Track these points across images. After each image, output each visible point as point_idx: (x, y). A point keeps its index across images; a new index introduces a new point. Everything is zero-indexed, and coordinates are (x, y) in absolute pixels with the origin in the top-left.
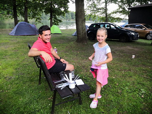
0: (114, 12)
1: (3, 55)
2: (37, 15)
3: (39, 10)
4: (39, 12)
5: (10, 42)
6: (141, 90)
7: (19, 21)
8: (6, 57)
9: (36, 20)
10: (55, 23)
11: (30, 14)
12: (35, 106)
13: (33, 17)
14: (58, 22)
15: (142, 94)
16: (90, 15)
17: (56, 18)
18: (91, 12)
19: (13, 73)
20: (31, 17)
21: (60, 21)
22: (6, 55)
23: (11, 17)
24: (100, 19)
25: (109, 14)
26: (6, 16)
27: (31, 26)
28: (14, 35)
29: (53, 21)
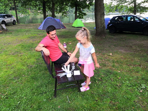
0: (145, 1)
1: (30, 47)
2: (64, 9)
3: (65, 4)
4: (65, 6)
5: (37, 36)
6: (142, 85)
7: (47, 16)
8: (32, 49)
9: (63, 14)
10: (80, 16)
11: (57, 9)
12: (43, 89)
13: (60, 12)
14: (83, 16)
15: (142, 89)
16: (116, 7)
17: (80, 12)
18: (118, 3)
19: (34, 63)
20: (58, 12)
21: (85, 14)
22: (32, 47)
23: (42, 13)
24: (128, 10)
25: (139, 4)
26: (37, 12)
27: (56, 21)
28: (42, 29)
29: (78, 15)
